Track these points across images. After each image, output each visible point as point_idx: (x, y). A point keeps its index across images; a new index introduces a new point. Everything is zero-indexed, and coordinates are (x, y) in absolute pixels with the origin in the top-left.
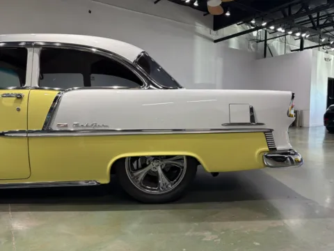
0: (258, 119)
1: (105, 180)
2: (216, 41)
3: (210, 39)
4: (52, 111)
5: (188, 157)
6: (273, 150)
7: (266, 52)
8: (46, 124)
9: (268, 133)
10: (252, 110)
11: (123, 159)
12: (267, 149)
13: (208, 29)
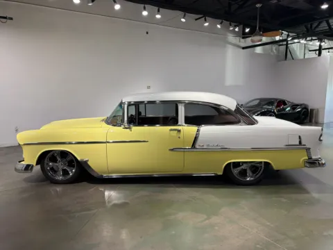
0: (303, 143)
1: (221, 173)
2: (244, 48)
3: (238, 46)
4: (196, 139)
5: (265, 162)
6: (310, 158)
7: (287, 54)
8: (193, 145)
9: (308, 150)
10: (300, 137)
11: (230, 163)
12: (307, 158)
13: (238, 38)
